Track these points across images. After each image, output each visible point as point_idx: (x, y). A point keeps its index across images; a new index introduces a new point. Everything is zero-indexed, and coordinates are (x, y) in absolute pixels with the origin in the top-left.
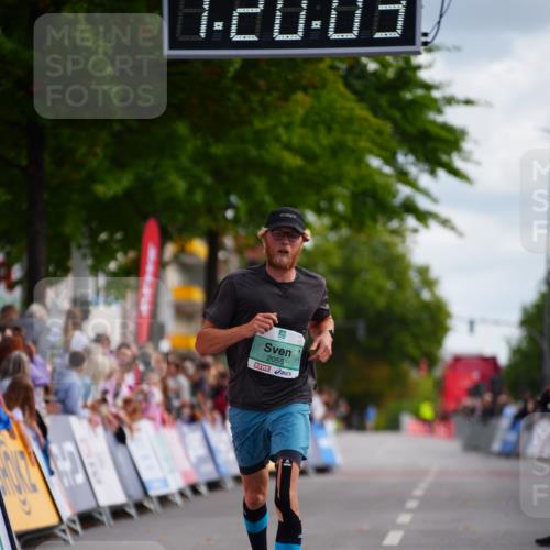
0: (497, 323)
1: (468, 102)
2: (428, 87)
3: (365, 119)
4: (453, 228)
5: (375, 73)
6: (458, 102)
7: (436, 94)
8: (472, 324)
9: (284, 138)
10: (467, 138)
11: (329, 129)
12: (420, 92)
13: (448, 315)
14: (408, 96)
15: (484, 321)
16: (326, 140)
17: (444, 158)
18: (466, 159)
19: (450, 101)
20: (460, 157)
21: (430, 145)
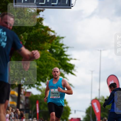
0: (80, 111)
1: (75, 59)
2: (67, 56)
3: (54, 60)
4: (72, 86)
5: (55, 52)
6: (73, 59)
7: (68, 57)
8: (75, 111)
10: (75, 66)
11: (46, 62)
12: (65, 57)
13: (70, 110)
14: (62, 57)
15: (78, 111)
16: (45, 64)
17: (70, 71)
18: (75, 71)
19: (71, 59)
21: (67, 68)
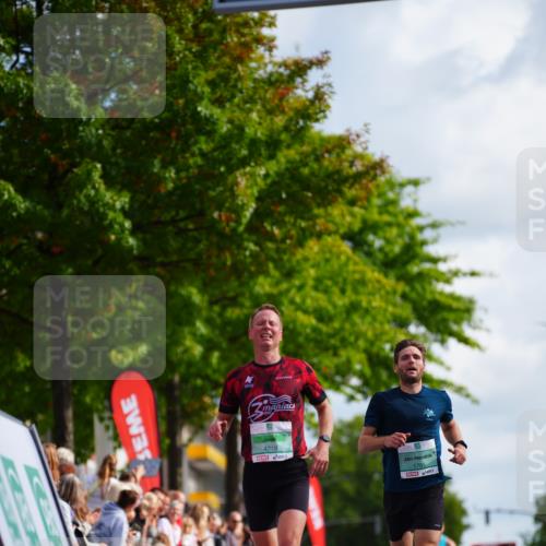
1: (473, 274)
2: (435, 261)
3: (378, 281)
4: (468, 396)
5: (381, 248)
6: (465, 274)
7: (442, 267)
8: (487, 514)
9: (298, 300)
11: (343, 291)
12: (427, 266)
14: (414, 269)
15: (499, 511)
16: (341, 302)
17: (455, 328)
18: (475, 328)
19: (456, 273)
20: (470, 325)
21: (440, 315)
